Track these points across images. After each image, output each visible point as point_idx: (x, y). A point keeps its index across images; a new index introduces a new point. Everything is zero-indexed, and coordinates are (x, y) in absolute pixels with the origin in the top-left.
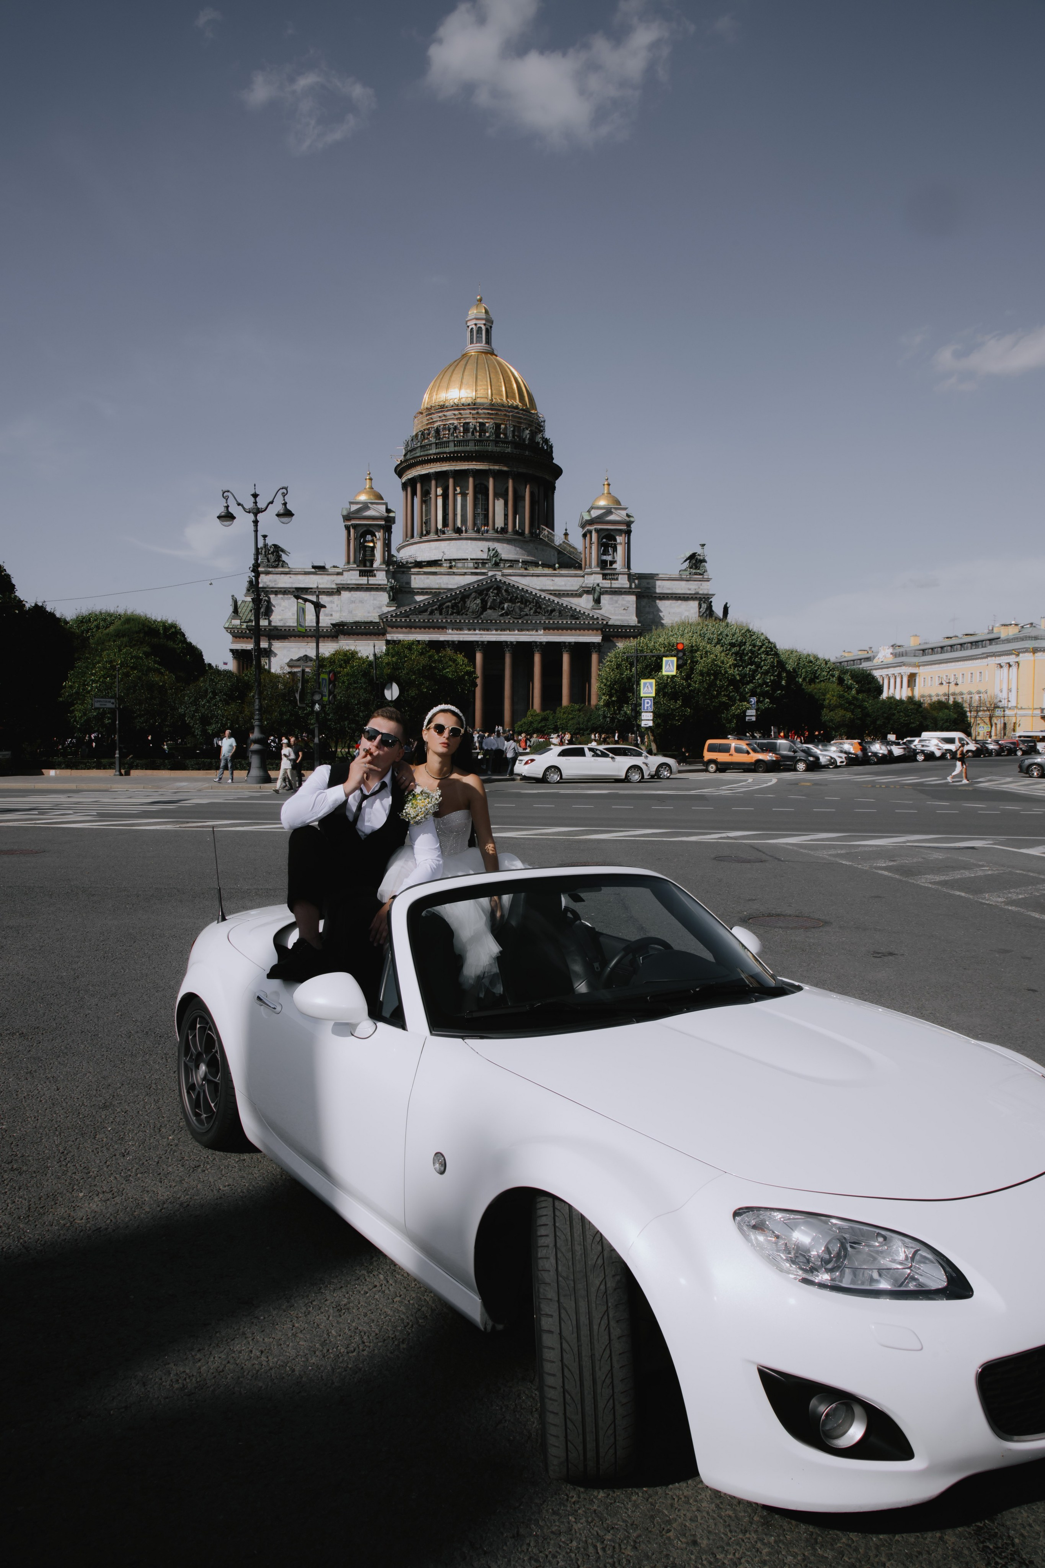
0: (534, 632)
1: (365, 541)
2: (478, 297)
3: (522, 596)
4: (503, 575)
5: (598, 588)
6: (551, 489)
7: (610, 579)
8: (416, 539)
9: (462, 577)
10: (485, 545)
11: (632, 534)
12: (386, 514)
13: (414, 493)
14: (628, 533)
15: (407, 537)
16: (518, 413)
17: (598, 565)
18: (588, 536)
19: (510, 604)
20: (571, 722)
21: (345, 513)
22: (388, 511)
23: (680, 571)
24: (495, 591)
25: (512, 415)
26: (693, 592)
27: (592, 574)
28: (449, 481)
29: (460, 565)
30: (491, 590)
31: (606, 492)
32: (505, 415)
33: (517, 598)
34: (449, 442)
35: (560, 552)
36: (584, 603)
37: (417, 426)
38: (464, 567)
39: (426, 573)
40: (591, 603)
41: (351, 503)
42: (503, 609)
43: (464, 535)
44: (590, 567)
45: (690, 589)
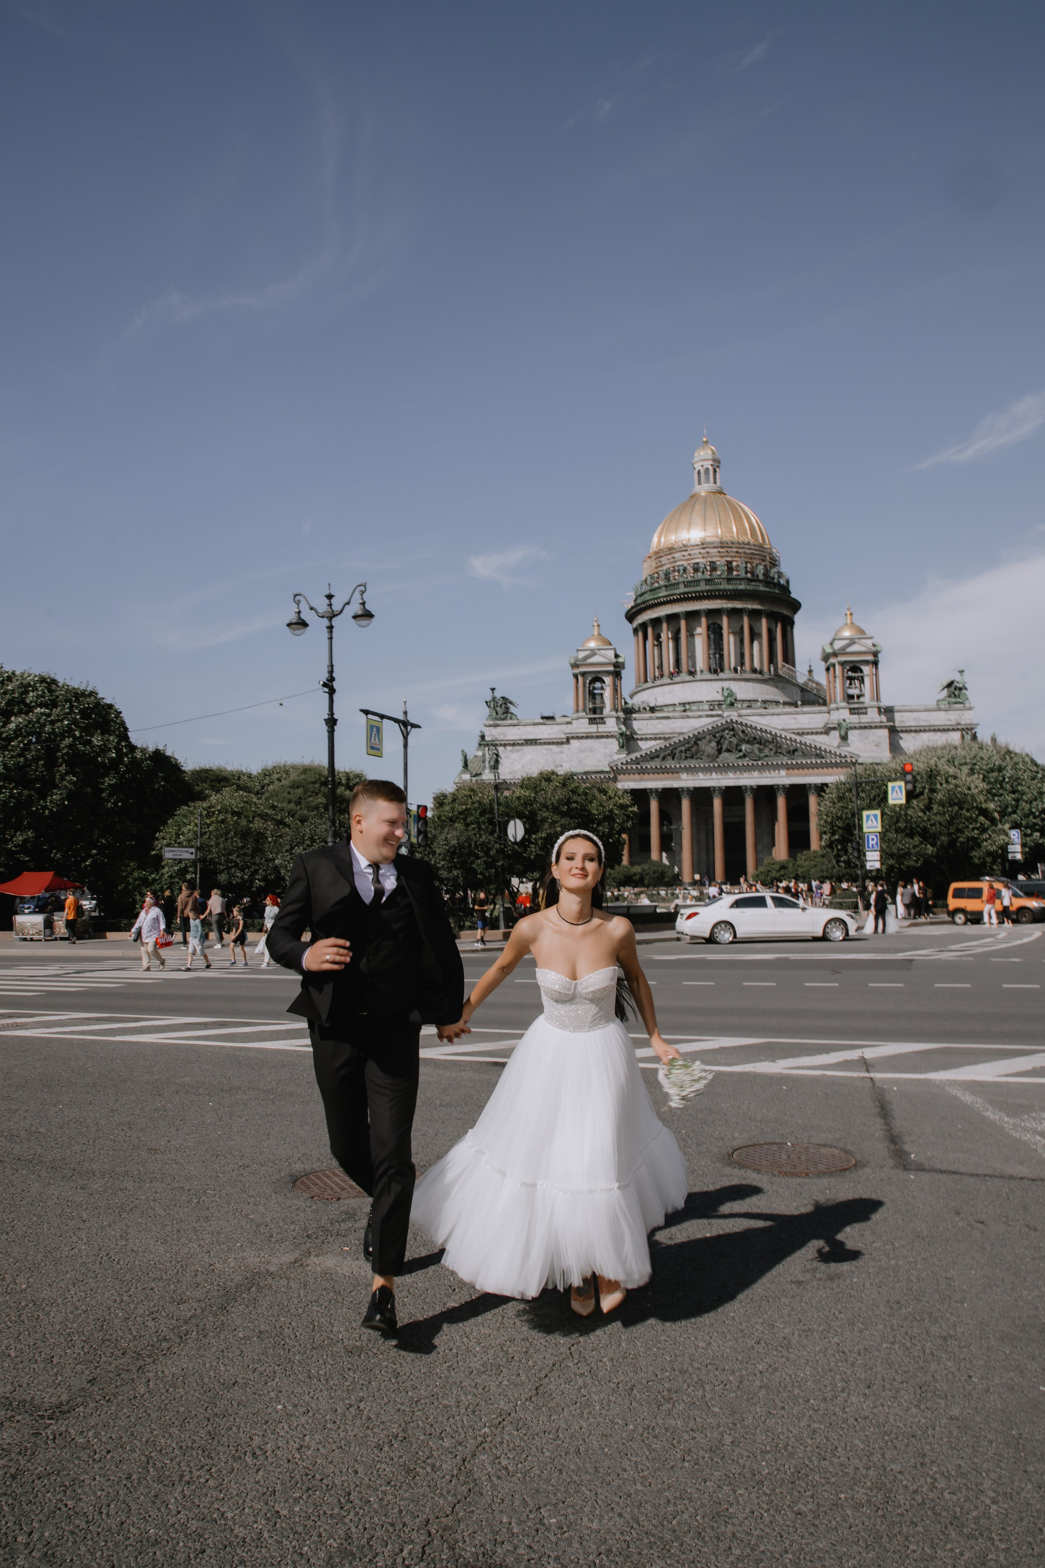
0: (774, 773)
1: (594, 688)
2: (705, 439)
3: (761, 738)
4: (740, 716)
5: (843, 723)
6: (788, 624)
7: (858, 714)
8: (649, 684)
9: (696, 720)
10: (718, 685)
11: (880, 665)
12: (614, 660)
13: (645, 638)
14: (875, 663)
15: (639, 682)
16: (750, 549)
17: (844, 700)
18: (832, 669)
19: (748, 746)
20: (813, 870)
21: (573, 661)
22: (617, 656)
23: (938, 701)
24: (732, 733)
25: (745, 553)
26: (954, 723)
27: (838, 709)
28: (679, 623)
29: (694, 707)
30: (727, 732)
31: (849, 622)
32: (737, 552)
33: (755, 738)
34: (678, 583)
35: (803, 690)
36: (830, 742)
37: (647, 569)
38: (699, 710)
39: (658, 718)
40: (838, 740)
41: (578, 650)
42: (740, 751)
43: (699, 676)
44: (835, 702)
45: (949, 720)
